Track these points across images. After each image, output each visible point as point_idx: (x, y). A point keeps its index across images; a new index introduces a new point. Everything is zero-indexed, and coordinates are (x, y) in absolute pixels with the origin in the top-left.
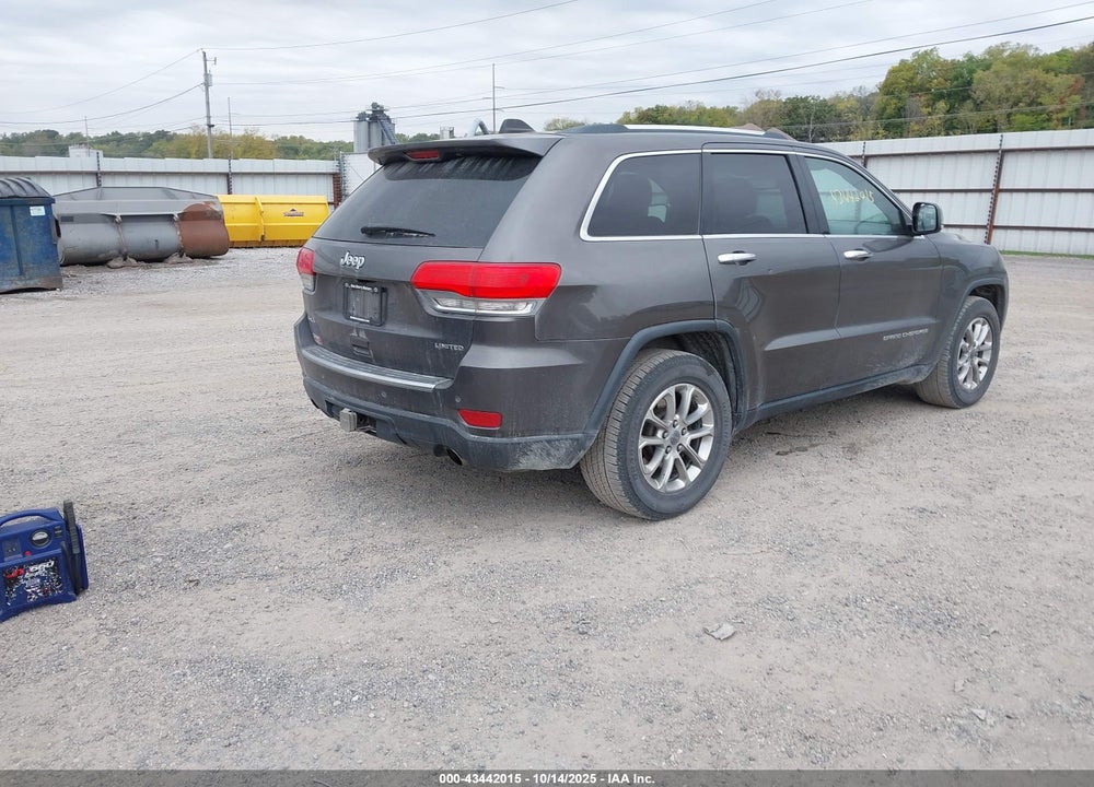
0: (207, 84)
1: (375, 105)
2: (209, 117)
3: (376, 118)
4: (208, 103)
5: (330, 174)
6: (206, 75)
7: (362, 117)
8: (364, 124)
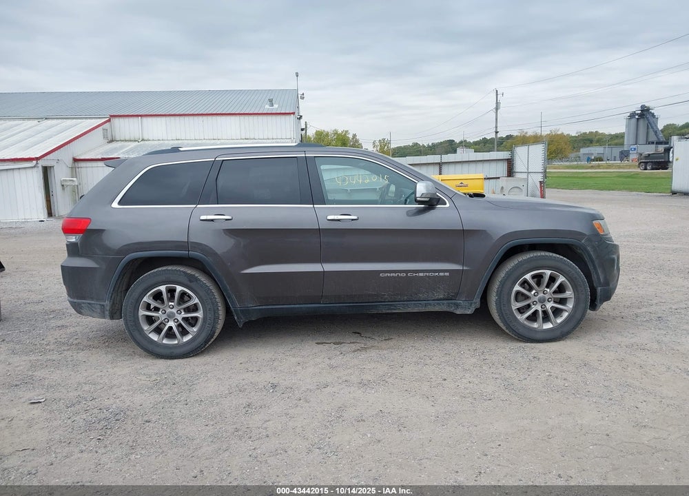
0: (497, 109)
1: (643, 107)
2: (496, 127)
3: (645, 114)
4: (496, 119)
5: (505, 159)
6: (497, 103)
7: (632, 115)
8: (634, 121)
